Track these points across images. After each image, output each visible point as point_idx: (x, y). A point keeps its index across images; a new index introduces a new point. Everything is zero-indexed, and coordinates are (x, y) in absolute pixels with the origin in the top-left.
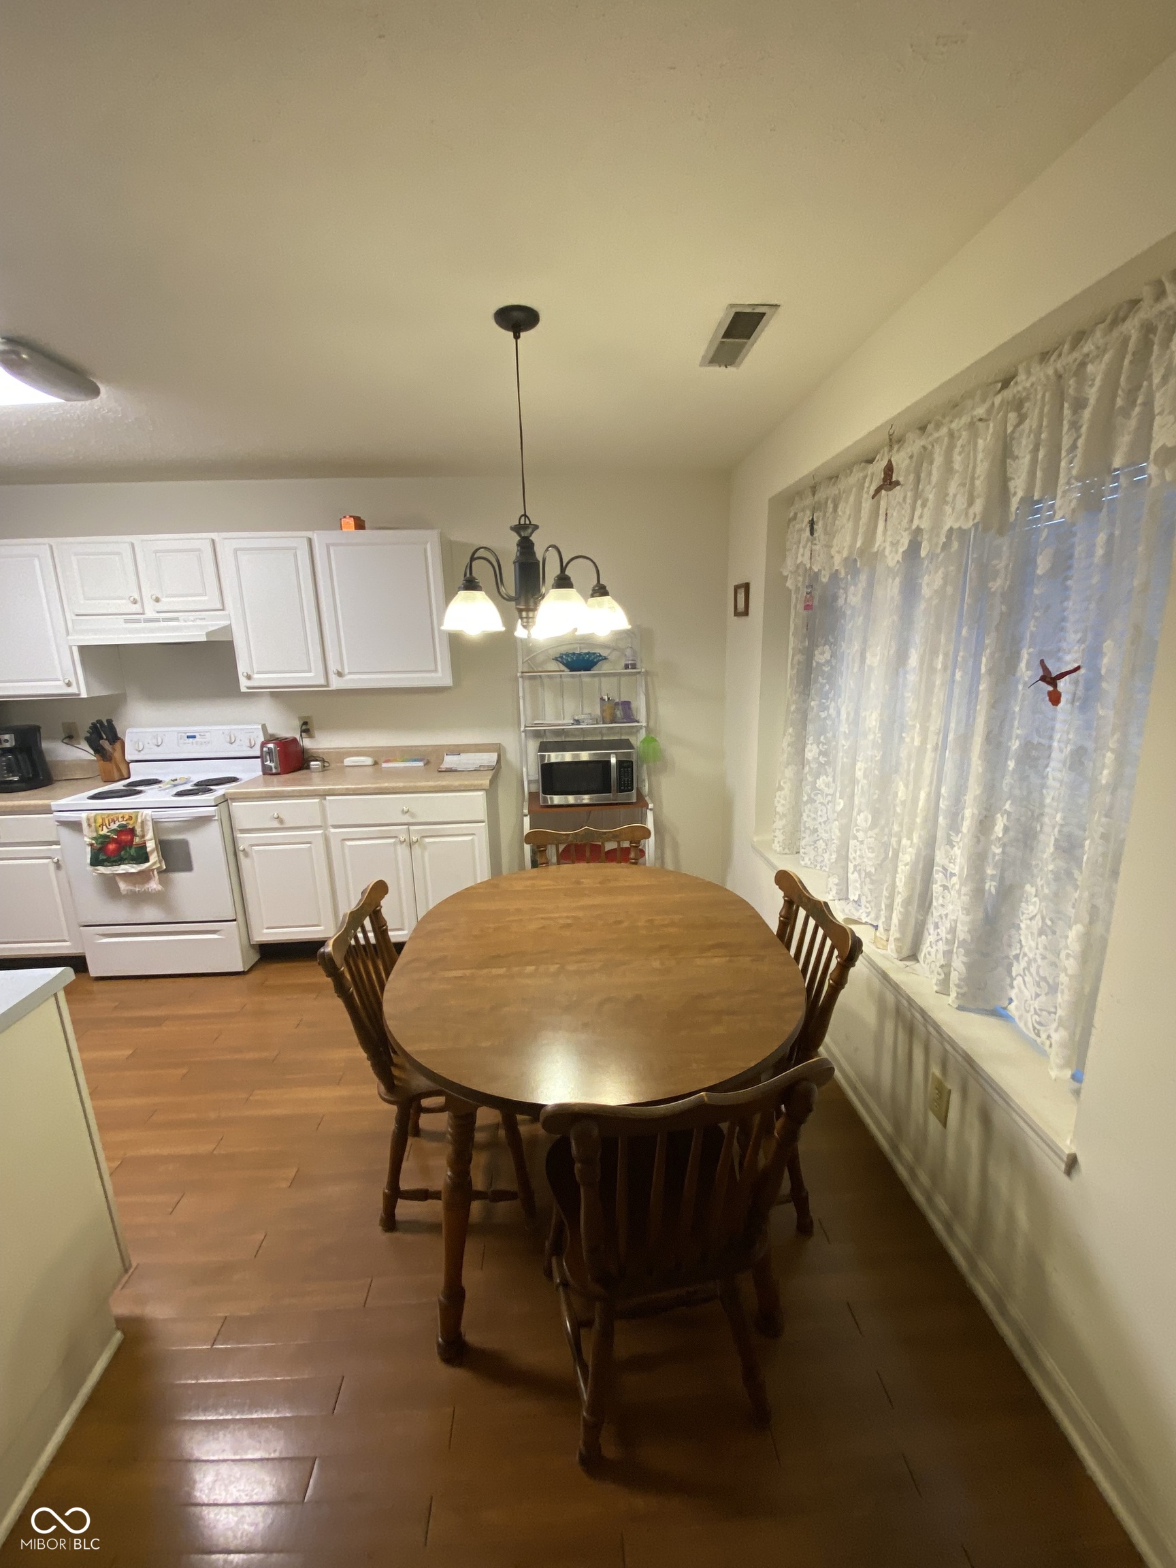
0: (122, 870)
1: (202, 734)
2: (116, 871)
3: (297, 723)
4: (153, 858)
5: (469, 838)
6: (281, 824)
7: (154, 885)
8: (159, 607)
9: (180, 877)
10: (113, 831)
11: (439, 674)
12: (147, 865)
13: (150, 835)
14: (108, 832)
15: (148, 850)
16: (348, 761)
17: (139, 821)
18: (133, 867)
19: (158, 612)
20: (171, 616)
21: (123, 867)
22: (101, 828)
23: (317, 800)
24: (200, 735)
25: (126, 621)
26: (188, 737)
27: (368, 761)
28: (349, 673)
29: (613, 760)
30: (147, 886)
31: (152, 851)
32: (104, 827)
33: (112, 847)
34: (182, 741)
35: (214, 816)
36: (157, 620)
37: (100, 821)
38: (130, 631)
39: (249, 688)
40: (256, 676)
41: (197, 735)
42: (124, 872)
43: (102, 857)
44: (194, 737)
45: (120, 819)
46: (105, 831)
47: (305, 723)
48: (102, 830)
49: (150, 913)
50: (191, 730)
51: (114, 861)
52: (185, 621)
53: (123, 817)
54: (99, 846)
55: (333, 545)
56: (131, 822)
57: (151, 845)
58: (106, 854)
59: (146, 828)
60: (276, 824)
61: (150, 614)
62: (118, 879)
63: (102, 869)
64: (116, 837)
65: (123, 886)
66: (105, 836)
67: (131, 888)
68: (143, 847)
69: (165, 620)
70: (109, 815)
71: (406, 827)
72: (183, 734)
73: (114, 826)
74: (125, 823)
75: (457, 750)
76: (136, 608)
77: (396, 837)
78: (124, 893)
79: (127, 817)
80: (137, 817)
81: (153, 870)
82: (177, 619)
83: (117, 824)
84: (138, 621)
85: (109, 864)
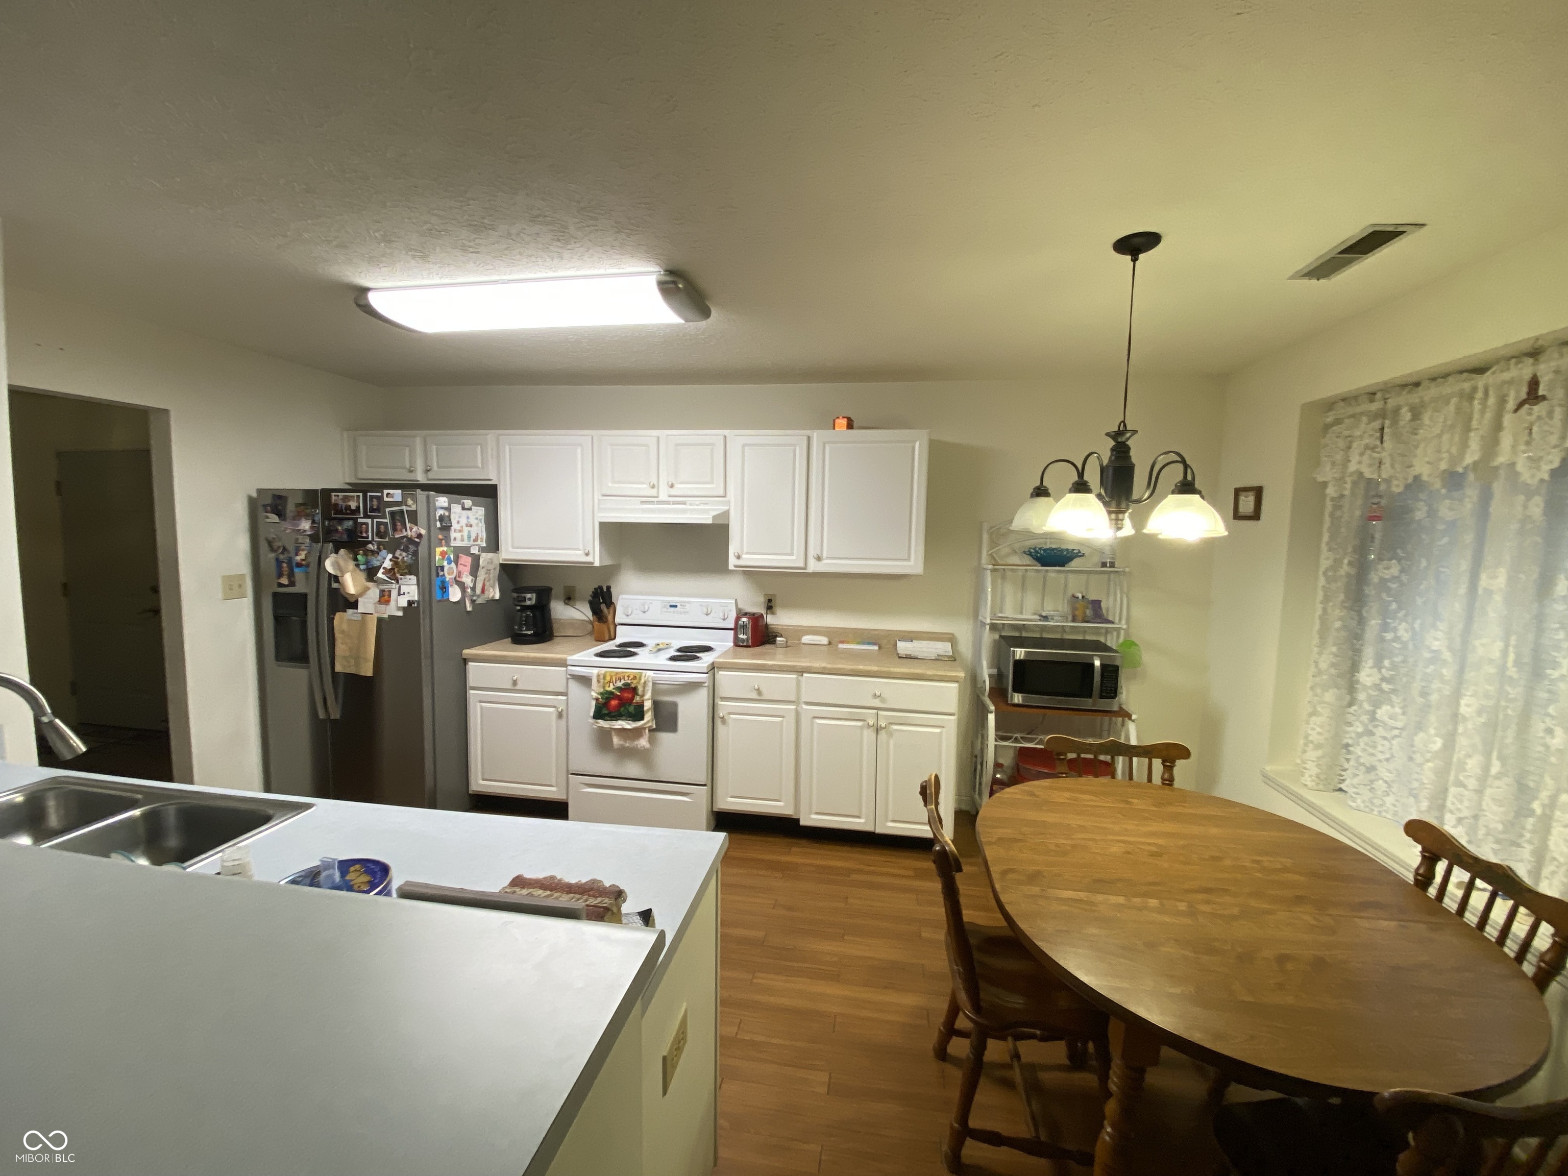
0: (619, 725)
1: (683, 604)
2: (614, 725)
3: (762, 599)
4: (648, 716)
5: (937, 730)
6: (760, 697)
7: (643, 742)
8: (673, 492)
9: (665, 737)
10: (619, 688)
11: (912, 563)
12: (642, 723)
13: (648, 695)
14: (614, 689)
15: (645, 708)
16: (806, 639)
17: (643, 681)
18: (629, 724)
19: (670, 496)
20: (679, 500)
21: (620, 722)
22: (608, 685)
23: (794, 676)
24: (681, 605)
25: (643, 503)
26: (671, 606)
28: (828, 558)
29: (1097, 663)
30: (636, 743)
31: (648, 710)
32: (611, 684)
33: (614, 703)
34: (665, 610)
35: (705, 683)
36: (668, 503)
37: (608, 678)
38: (644, 511)
39: (736, 566)
40: (744, 556)
41: (678, 605)
42: (620, 727)
43: (605, 711)
44: (676, 606)
45: (626, 678)
46: (611, 688)
47: (770, 601)
48: (609, 687)
49: (633, 769)
50: (674, 600)
51: (613, 717)
52: (691, 505)
53: (629, 677)
54: (604, 701)
55: (829, 442)
56: (635, 682)
57: (648, 705)
58: (608, 709)
59: (647, 688)
60: (754, 695)
61: (663, 497)
62: (613, 733)
63: (602, 723)
64: (619, 694)
65: (616, 740)
66: (611, 693)
67: (621, 743)
68: (641, 706)
69: (674, 503)
70: (617, 673)
71: (875, 711)
72: (667, 604)
73: (619, 684)
74: (629, 682)
75: (910, 637)
76: (653, 492)
77: (864, 720)
78: (616, 747)
79: (632, 677)
80: (640, 679)
81: (645, 729)
82: (684, 503)
83: (623, 682)
84: (652, 503)
85: (609, 719)
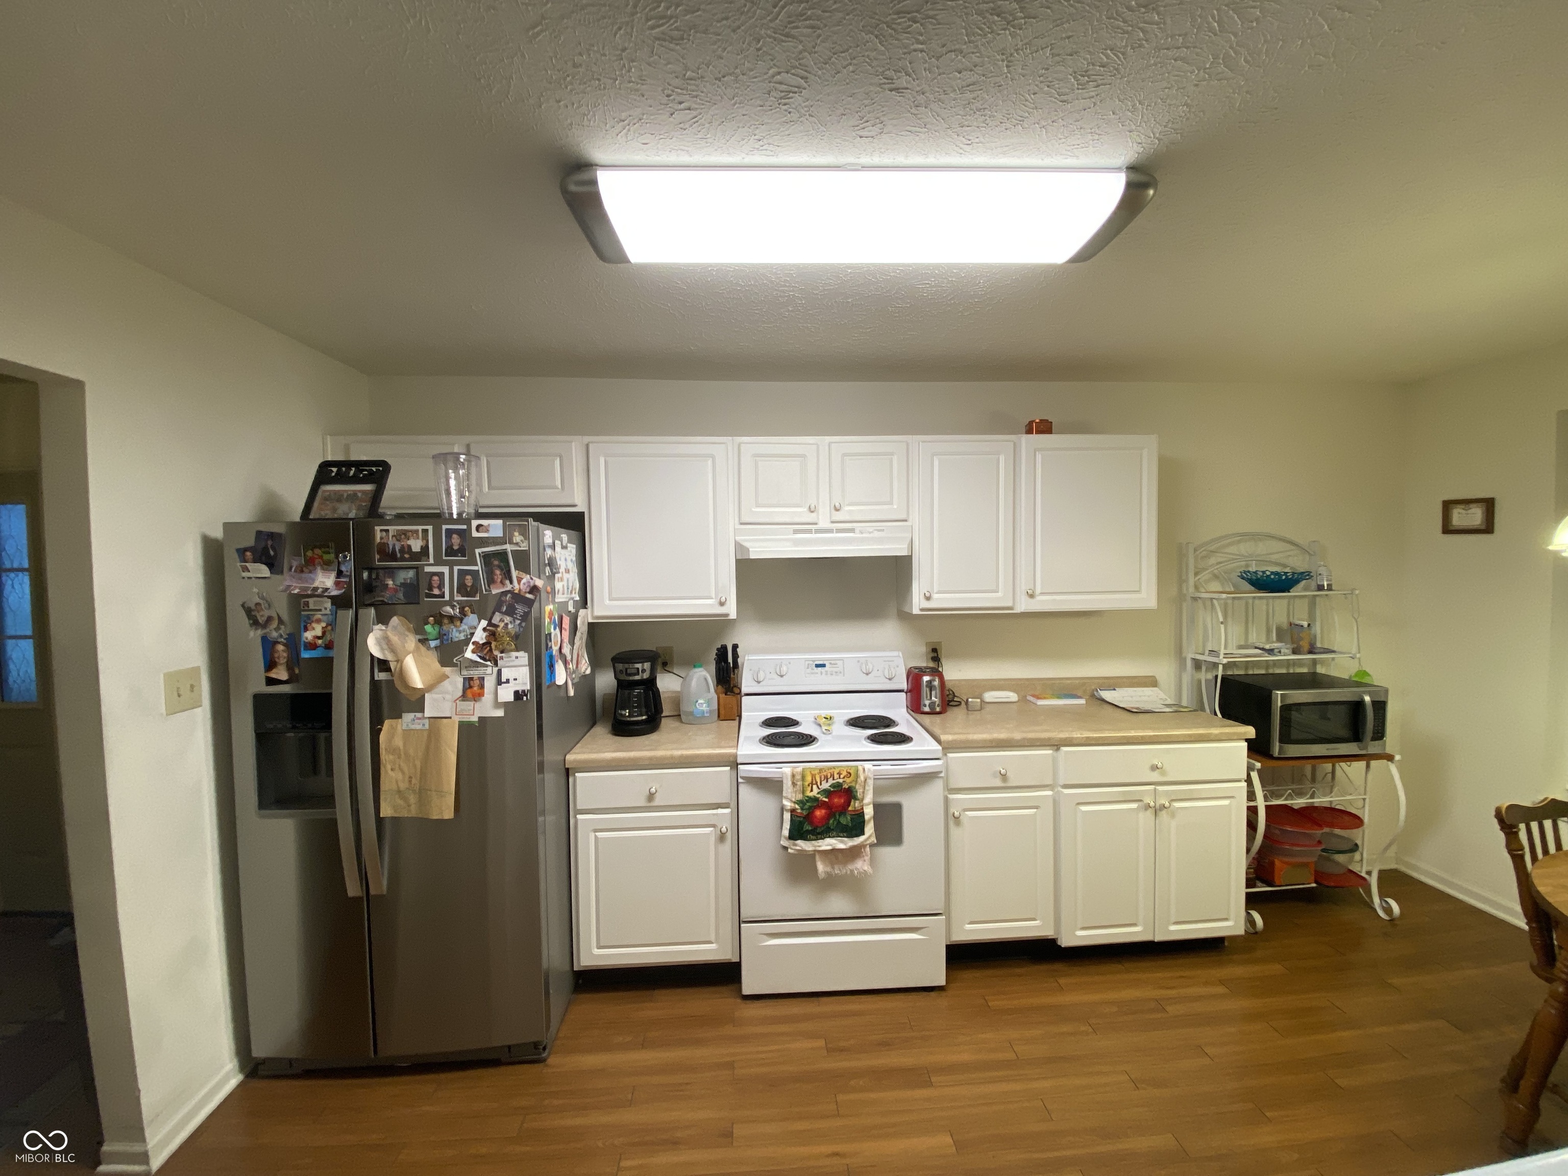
0: (828, 845)
2: (819, 846)
4: (869, 829)
5: (1226, 802)
7: (861, 865)
8: (838, 516)
9: (887, 852)
10: (826, 792)
11: (1143, 595)
12: (862, 839)
13: (869, 798)
14: (818, 793)
15: (867, 817)
16: (990, 696)
17: (862, 778)
18: (842, 842)
19: (832, 522)
20: (847, 527)
21: (828, 841)
22: (809, 789)
24: (831, 663)
25: (796, 532)
26: (817, 666)
27: (1013, 696)
28: (1042, 594)
30: (850, 867)
31: (869, 820)
32: (815, 787)
33: (819, 813)
34: (809, 670)
35: (941, 772)
36: (830, 531)
37: (809, 779)
38: (797, 543)
39: (922, 610)
40: (935, 596)
41: (826, 663)
42: (829, 848)
43: (808, 827)
44: (823, 666)
45: (836, 776)
46: (815, 792)
47: (935, 650)
48: (812, 790)
49: (838, 904)
50: (820, 657)
51: (819, 834)
52: (861, 533)
53: (839, 774)
54: (805, 813)
55: (1040, 450)
56: (848, 780)
57: (869, 812)
58: (811, 823)
59: (867, 788)
60: (998, 783)
61: (824, 524)
62: (817, 857)
63: (802, 845)
64: (826, 800)
65: (821, 867)
66: (815, 799)
67: (829, 869)
68: (860, 815)
69: (839, 531)
70: (821, 770)
71: (1152, 787)
72: (811, 662)
73: (826, 786)
74: (841, 781)
76: (811, 517)
77: (1141, 801)
78: (821, 878)
79: (844, 773)
80: (857, 776)
81: (865, 846)
82: (852, 530)
83: (831, 782)
84: (810, 531)
85: (814, 837)
